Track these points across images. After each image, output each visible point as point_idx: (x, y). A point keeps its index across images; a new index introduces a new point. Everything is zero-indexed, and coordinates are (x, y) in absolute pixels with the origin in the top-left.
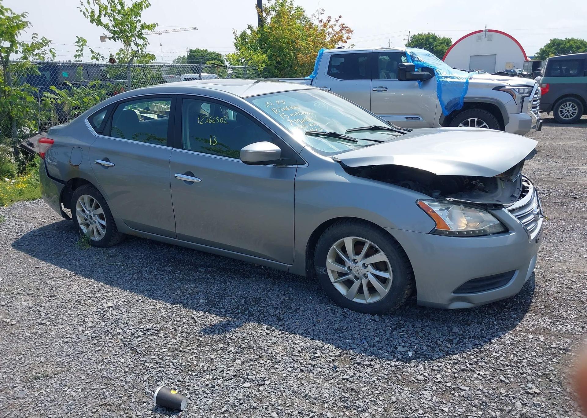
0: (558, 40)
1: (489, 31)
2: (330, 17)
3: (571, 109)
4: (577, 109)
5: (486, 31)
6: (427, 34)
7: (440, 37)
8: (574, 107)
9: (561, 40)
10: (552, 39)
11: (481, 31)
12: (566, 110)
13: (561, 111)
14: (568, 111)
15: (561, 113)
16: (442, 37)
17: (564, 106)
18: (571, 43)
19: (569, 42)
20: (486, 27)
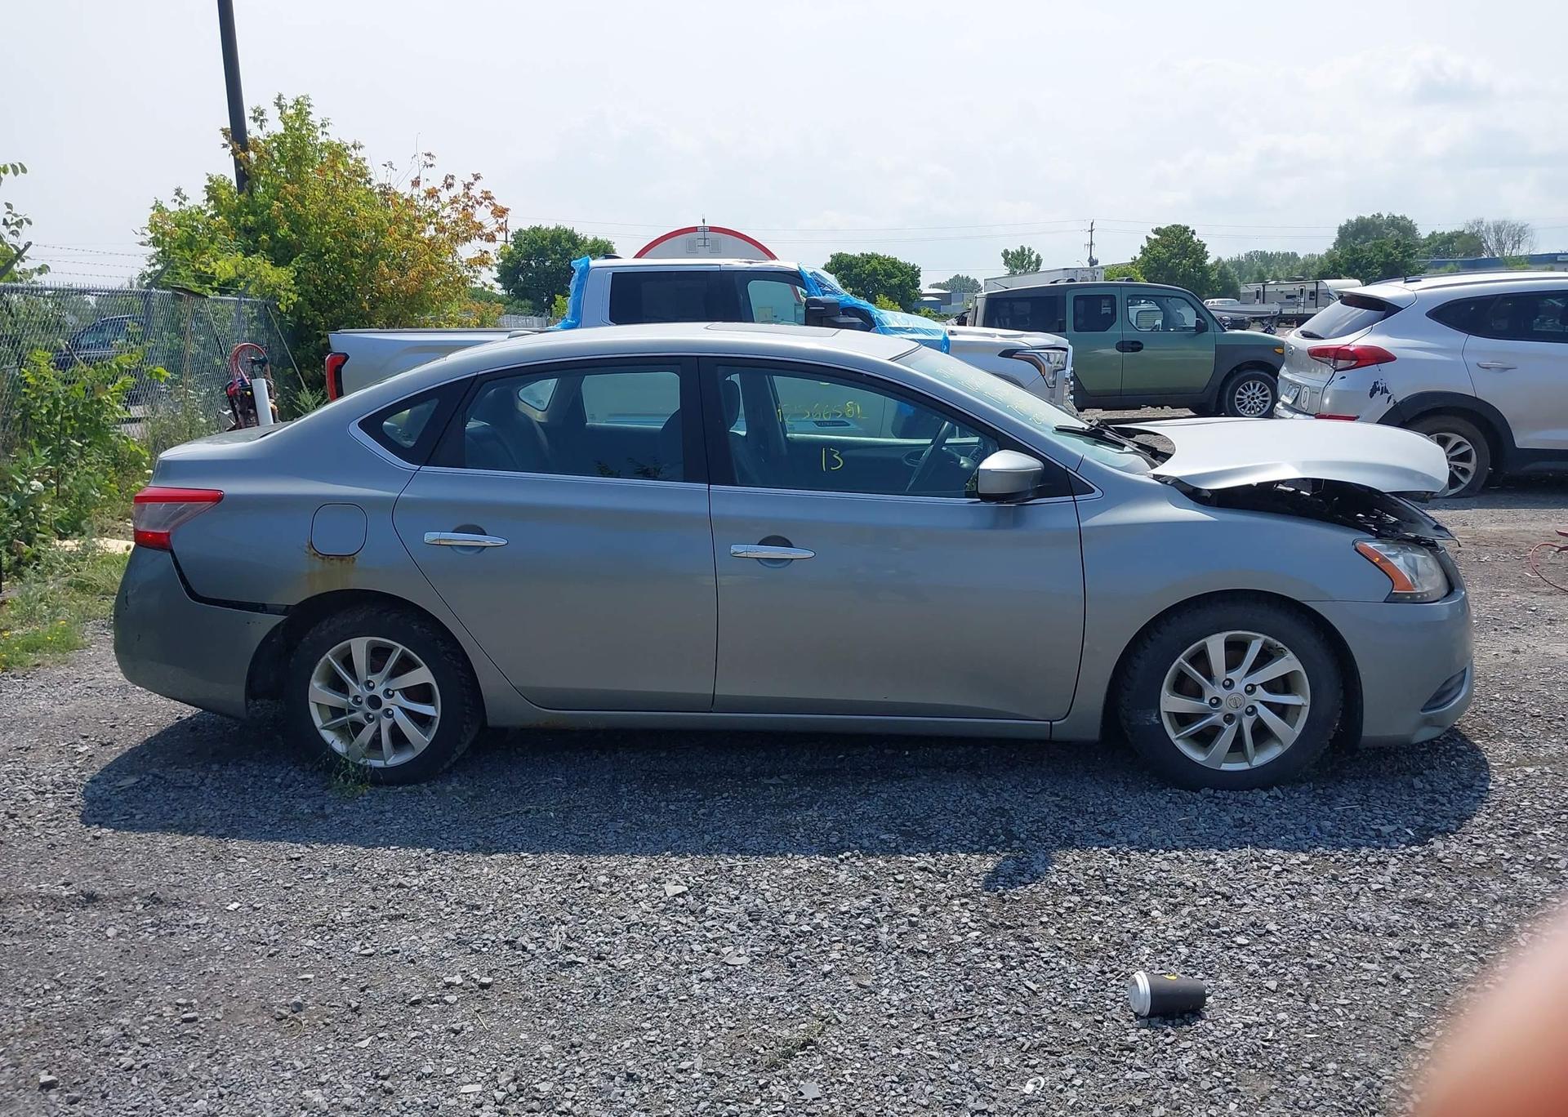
0: (847, 256)
1: (713, 229)
2: (452, 177)
3: (1258, 394)
4: (1270, 395)
5: (704, 229)
6: (552, 227)
7: (585, 238)
8: (1263, 391)
9: (854, 258)
10: (834, 252)
11: (694, 229)
12: (1249, 397)
13: (1238, 399)
14: (1253, 399)
15: (1239, 405)
16: (590, 238)
17: (1244, 388)
18: (874, 263)
19: (868, 262)
20: (704, 221)
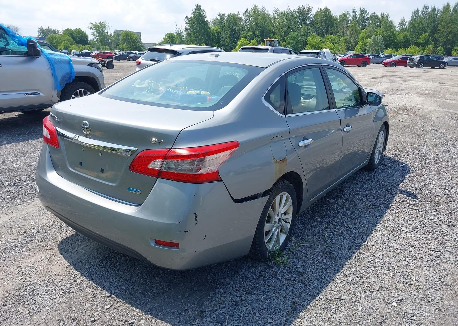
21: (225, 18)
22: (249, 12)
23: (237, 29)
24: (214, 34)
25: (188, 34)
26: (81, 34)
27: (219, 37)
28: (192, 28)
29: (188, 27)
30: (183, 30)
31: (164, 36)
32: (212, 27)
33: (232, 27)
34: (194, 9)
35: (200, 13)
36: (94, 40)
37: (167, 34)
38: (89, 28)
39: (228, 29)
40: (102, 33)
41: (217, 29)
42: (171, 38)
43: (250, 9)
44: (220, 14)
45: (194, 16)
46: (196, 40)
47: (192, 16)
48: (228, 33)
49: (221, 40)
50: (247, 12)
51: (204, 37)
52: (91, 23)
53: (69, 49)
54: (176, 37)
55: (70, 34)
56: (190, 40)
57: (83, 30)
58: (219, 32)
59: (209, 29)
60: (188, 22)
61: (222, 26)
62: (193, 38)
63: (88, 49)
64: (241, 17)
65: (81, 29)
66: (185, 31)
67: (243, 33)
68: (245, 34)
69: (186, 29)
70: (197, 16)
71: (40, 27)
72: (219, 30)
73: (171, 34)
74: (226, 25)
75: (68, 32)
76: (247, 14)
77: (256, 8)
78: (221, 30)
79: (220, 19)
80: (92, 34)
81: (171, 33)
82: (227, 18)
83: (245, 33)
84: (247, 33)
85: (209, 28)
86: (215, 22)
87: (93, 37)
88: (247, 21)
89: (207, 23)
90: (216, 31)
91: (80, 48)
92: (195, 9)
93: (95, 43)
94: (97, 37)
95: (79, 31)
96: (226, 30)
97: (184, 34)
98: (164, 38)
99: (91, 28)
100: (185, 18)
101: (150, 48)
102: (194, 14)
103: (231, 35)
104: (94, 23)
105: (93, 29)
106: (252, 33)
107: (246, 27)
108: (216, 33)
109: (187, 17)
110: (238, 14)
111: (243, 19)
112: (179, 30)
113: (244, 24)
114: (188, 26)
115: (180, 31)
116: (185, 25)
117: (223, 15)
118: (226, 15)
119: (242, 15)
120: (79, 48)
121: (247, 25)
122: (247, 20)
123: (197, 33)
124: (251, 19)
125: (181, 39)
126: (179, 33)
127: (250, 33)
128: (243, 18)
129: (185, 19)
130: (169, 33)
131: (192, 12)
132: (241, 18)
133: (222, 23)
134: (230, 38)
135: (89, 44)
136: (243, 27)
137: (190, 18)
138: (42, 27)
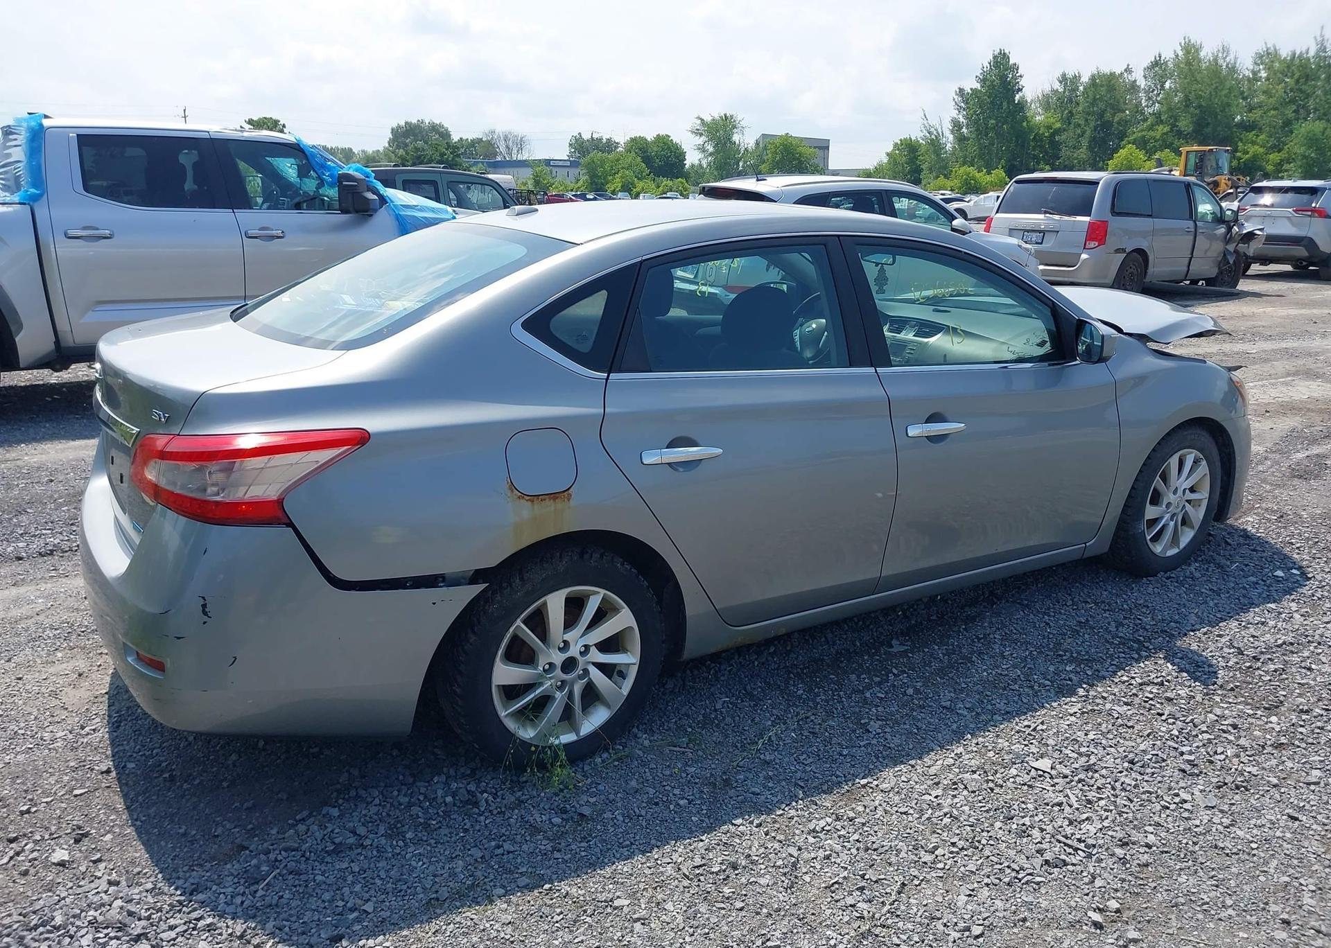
21: (1081, 88)
22: (1166, 63)
23: (1116, 119)
24: (1038, 138)
25: (961, 139)
26: (669, 148)
27: (1055, 145)
28: (973, 121)
29: (962, 119)
30: (947, 127)
31: (890, 149)
32: (1038, 118)
33: (1101, 115)
34: (986, 64)
35: (1003, 78)
36: (700, 165)
37: (899, 142)
38: (693, 132)
39: (1087, 120)
40: (725, 143)
41: (1052, 120)
42: (909, 152)
43: (1168, 55)
44: (1064, 75)
45: (982, 87)
46: (981, 156)
47: (978, 86)
48: (1084, 133)
49: (1062, 153)
50: (1156, 63)
51: (1008, 147)
52: (698, 118)
53: (634, 190)
54: (923, 150)
55: (640, 149)
56: (965, 157)
57: (675, 139)
58: (1058, 132)
59: (1025, 124)
60: (962, 104)
61: (1070, 112)
62: (973, 149)
63: (680, 188)
64: (1135, 81)
65: (669, 137)
66: (952, 132)
67: (1136, 132)
68: (1143, 133)
69: (956, 125)
70: (992, 86)
71: (576, 134)
72: (1058, 125)
73: (909, 142)
74: (1080, 109)
75: (638, 145)
76: (1157, 69)
77: (1191, 50)
78: (1062, 124)
79: (1064, 92)
80: (699, 149)
81: (910, 138)
82: (1085, 89)
83: (1142, 130)
84: (1151, 128)
85: (1026, 118)
86: (1048, 103)
87: (701, 156)
88: (1155, 92)
89: (1022, 106)
90: (1049, 127)
91: (661, 189)
92: (990, 63)
93: (704, 173)
94: (711, 154)
95: (664, 142)
96: (1079, 125)
97: (949, 141)
98: (888, 154)
99: (698, 133)
100: (956, 94)
101: (704, 188)
102: (983, 81)
103: (1095, 137)
104: (708, 119)
105: (701, 135)
106: (1167, 129)
107: (1151, 110)
108: (1046, 134)
109: (961, 90)
110: (1126, 70)
111: (1142, 87)
112: (932, 130)
113: (1143, 101)
114: (961, 116)
115: (935, 133)
116: (954, 113)
117: (1076, 78)
118: (1085, 79)
119: (1139, 77)
120: (658, 187)
121: (1154, 103)
122: (1153, 90)
123: (986, 135)
124: (1167, 85)
125: (938, 155)
126: (933, 137)
127: (1162, 129)
128: (1142, 83)
129: (956, 97)
130: (905, 139)
131: (979, 75)
132: (1134, 87)
133: (1071, 101)
134: (1090, 148)
135: (686, 176)
136: (1138, 109)
137: (969, 91)
138: (580, 134)
